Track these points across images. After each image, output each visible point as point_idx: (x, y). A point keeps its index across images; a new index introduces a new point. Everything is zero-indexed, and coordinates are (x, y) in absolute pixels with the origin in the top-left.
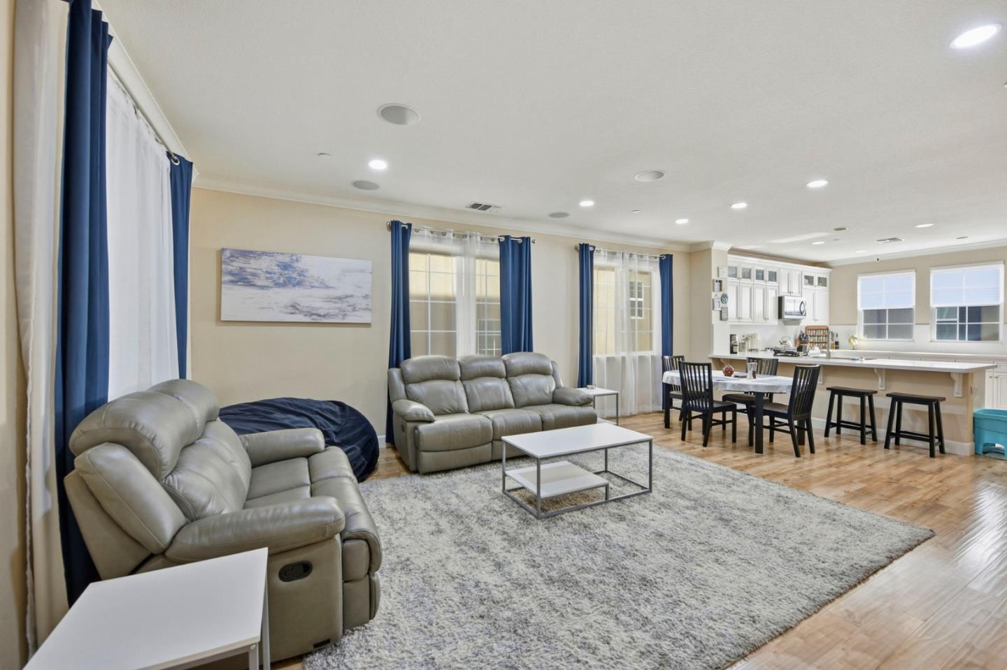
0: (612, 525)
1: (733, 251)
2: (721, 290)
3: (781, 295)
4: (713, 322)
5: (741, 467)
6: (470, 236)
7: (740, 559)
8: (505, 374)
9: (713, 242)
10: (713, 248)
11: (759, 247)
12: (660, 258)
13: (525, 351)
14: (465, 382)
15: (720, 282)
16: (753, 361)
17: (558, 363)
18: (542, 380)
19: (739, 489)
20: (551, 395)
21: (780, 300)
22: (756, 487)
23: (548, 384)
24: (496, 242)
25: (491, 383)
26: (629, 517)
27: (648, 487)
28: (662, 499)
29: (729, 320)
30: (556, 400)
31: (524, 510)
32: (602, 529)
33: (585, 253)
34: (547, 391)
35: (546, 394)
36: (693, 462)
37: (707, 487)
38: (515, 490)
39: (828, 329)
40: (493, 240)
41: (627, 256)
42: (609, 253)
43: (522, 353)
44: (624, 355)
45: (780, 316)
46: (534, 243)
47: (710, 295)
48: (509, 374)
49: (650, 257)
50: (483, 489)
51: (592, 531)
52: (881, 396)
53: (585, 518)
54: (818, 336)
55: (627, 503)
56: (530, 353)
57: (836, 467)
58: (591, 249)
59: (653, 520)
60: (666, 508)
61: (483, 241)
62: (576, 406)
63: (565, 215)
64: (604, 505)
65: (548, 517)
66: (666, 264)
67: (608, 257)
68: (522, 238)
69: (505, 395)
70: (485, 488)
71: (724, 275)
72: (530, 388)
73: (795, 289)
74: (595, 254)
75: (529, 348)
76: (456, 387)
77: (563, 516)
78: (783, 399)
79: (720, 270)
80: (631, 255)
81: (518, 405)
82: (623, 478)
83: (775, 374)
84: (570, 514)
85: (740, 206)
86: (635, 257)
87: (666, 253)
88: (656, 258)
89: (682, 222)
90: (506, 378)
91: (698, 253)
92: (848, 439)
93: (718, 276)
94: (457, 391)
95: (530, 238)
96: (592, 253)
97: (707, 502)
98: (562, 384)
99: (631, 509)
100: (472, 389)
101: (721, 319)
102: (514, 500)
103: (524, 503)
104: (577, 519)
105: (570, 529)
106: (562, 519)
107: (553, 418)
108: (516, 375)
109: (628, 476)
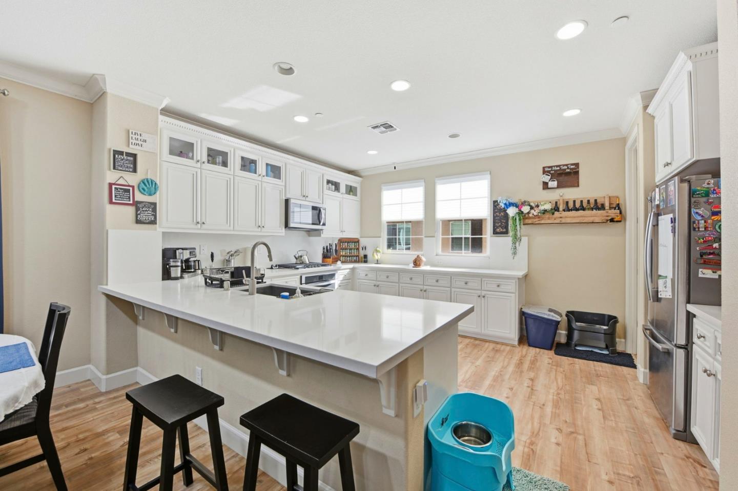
2: (135, 171)
3: (288, 196)
4: (109, 226)
15: (132, 155)
21: (287, 203)
39: (358, 242)
45: (287, 223)
47: (105, 176)
54: (350, 249)
73: (310, 192)
93: (128, 145)
101: (136, 222)
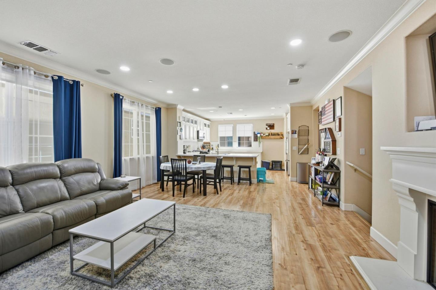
0: (166, 266)
1: (184, 110)
2: (180, 126)
3: (198, 130)
4: (178, 140)
5: (203, 204)
6: (23, 69)
7: (233, 257)
8: (59, 175)
9: (178, 105)
10: (177, 107)
11: (192, 110)
12: (156, 108)
13: (75, 157)
14: (17, 187)
15: (180, 122)
16: (199, 157)
17: (100, 164)
18: (90, 176)
19: (209, 216)
20: (98, 185)
21: (198, 132)
22: (214, 213)
23: (96, 179)
24: (50, 79)
25: (44, 184)
26: (172, 255)
27: (173, 230)
28: (182, 235)
29: (183, 139)
30: (102, 188)
31: (97, 284)
32: (161, 273)
33: (117, 99)
34: (95, 183)
35: (95, 185)
36: (184, 208)
37: (198, 219)
38: (83, 267)
39: (210, 143)
40: (47, 76)
41: (140, 105)
42: (130, 101)
43: (73, 159)
44: (138, 157)
45: (198, 138)
46: (83, 86)
47: (176, 128)
48: (63, 175)
49: (151, 107)
50: (49, 278)
51: (156, 278)
52: (236, 167)
53: (147, 268)
54: (207, 146)
55: (167, 245)
56: (79, 159)
57: (231, 196)
58: (121, 97)
59: (185, 251)
60: (187, 240)
61: (36, 75)
62: (118, 190)
63: (108, 73)
64: (154, 253)
65: (120, 281)
66: (158, 112)
67: (130, 104)
68: (74, 81)
69: (60, 191)
70: (51, 276)
71: (181, 120)
72: (81, 183)
73: (202, 128)
74: (123, 100)
75: (78, 155)
76: (7, 192)
77: (131, 275)
78: (212, 172)
79: (180, 118)
80: (142, 105)
81: (72, 197)
82: (156, 229)
83: (204, 162)
84: (135, 270)
85: (196, 90)
86: (144, 106)
87: (158, 107)
88: (153, 108)
89: (170, 92)
90: (61, 178)
91: (171, 108)
92: (227, 183)
93: (179, 120)
94: (8, 196)
95: (79, 82)
96: (122, 99)
97: (202, 228)
98: (105, 177)
99: (171, 249)
100: (26, 192)
101: (180, 139)
102: (84, 278)
103: (95, 277)
104: (142, 273)
105: (140, 284)
106: (131, 278)
107: (104, 201)
108: (70, 175)
109: (158, 226)
